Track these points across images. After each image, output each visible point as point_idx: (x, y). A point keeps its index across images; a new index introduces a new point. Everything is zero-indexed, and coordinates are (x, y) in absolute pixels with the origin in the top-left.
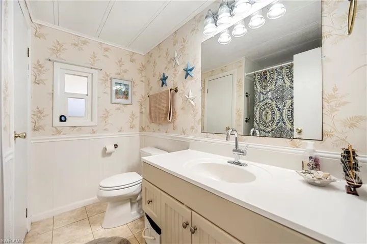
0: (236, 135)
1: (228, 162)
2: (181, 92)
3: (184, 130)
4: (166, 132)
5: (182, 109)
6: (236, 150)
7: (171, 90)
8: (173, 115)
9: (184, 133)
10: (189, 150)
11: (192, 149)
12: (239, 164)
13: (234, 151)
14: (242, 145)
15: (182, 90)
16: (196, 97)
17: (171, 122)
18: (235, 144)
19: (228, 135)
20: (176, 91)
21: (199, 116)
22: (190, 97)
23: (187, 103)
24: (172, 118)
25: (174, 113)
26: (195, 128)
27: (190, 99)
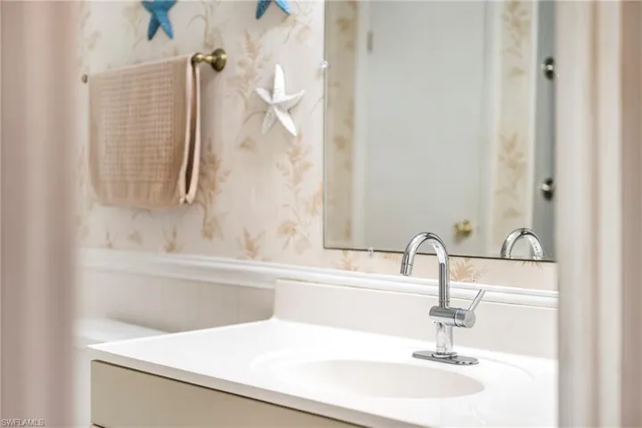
0: (441, 257)
1: (415, 355)
2: (240, 71)
3: (253, 236)
4: (171, 248)
5: (243, 145)
6: (442, 309)
7: (194, 62)
8: (202, 174)
9: (251, 249)
10: (273, 320)
11: (283, 318)
12: (451, 359)
13: (434, 312)
14: (460, 293)
15: (241, 64)
16: (302, 98)
17: (195, 201)
18: (437, 288)
19: (406, 253)
20: (217, 66)
21: (314, 181)
22: (281, 95)
23: (266, 124)
24: (199, 187)
25: (209, 161)
26: (298, 228)
27: (279, 106)
